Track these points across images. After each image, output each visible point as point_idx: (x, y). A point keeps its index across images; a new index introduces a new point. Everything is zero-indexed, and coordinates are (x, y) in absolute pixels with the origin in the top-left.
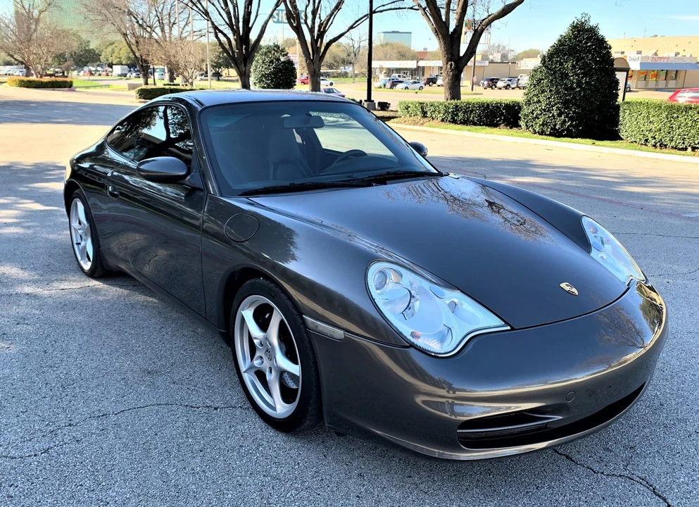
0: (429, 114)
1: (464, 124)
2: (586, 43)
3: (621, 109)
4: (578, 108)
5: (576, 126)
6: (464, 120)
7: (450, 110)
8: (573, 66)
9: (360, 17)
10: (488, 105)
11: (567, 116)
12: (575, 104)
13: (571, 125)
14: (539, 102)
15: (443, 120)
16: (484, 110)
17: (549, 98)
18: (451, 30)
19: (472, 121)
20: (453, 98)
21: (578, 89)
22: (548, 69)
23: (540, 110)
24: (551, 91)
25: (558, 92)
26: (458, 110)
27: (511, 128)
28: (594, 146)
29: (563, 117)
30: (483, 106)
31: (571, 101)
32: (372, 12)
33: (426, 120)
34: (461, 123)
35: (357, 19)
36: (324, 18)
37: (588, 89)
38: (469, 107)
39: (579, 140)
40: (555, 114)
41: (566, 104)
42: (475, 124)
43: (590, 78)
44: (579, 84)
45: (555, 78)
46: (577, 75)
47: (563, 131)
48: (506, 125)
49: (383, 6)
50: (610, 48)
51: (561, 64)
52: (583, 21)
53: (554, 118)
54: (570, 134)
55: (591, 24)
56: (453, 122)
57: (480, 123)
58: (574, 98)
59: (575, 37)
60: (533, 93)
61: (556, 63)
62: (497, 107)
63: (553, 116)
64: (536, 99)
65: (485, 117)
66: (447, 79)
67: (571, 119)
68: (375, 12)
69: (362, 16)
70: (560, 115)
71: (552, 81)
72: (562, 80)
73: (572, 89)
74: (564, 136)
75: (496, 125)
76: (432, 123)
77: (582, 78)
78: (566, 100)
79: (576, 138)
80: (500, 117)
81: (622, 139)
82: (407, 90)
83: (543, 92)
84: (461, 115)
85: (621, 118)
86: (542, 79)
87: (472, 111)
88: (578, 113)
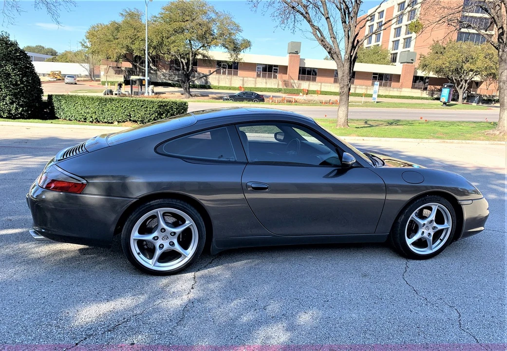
2: (15, 53)
4: (25, 98)
5: (27, 111)
8: (14, 69)
12: (22, 96)
13: (23, 110)
21: (22, 86)
25: (6, 87)
28: (52, 124)
29: (15, 105)
37: (28, 86)
39: (31, 120)
40: (8, 103)
41: (15, 95)
44: (21, 82)
46: (18, 75)
47: (16, 115)
53: (8, 106)
54: (22, 117)
55: (12, 40)
58: (20, 91)
63: (6, 104)
67: (21, 106)
70: (12, 103)
72: (7, 78)
73: (16, 84)
74: (19, 118)
77: (22, 77)
78: (15, 92)
81: (58, 118)
88: (25, 102)
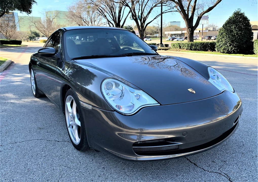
0: (182, 47)
1: (195, 50)
2: (240, 19)
3: (254, 43)
4: (237, 43)
5: (237, 50)
6: (195, 49)
7: (189, 46)
8: (235, 28)
9: (158, 15)
10: (203, 43)
11: (233, 46)
12: (236, 41)
13: (235, 49)
14: (222, 41)
15: (187, 49)
16: (202, 45)
17: (226, 40)
18: (189, 17)
19: (198, 49)
20: (191, 41)
21: (237, 36)
22: (225, 29)
23: (223, 44)
24: (226, 37)
25: (229, 37)
26: (192, 45)
27: (212, 51)
28: (243, 56)
29: (231, 46)
30: (202, 44)
31: (234, 40)
32: (162, 13)
33: (181, 49)
34: (194, 50)
35: (157, 16)
36: (145, 16)
37: (241, 36)
38: (196, 44)
40: (228, 45)
41: (232, 41)
42: (199, 50)
43: (241, 32)
44: (237, 34)
45: (228, 32)
46: (236, 31)
47: (232, 51)
48: (211, 50)
49: (166, 11)
50: (249, 21)
51: (230, 27)
52: (238, 11)
53: (228, 47)
54: (234, 53)
55: (241, 12)
56: (191, 50)
57: (201, 50)
58: (236, 39)
59: (236, 17)
60: (220, 38)
61: (228, 27)
62: (207, 44)
63: (228, 46)
64: (221, 40)
65: (203, 47)
66: (188, 35)
67: (235, 47)
68: (163, 13)
69: (159, 14)
70: (230, 46)
71: (227, 33)
72: (231, 33)
73: (234, 36)
74: (232, 53)
75: (207, 51)
76: (183, 50)
77: (238, 32)
79: (237, 54)
80: (208, 47)
81: (255, 54)
82: (178, 41)
83: (224, 37)
84: (193, 47)
85: (254, 46)
86: (223, 33)
87: (197, 46)
88: (237, 45)
